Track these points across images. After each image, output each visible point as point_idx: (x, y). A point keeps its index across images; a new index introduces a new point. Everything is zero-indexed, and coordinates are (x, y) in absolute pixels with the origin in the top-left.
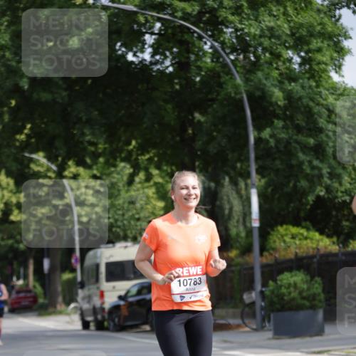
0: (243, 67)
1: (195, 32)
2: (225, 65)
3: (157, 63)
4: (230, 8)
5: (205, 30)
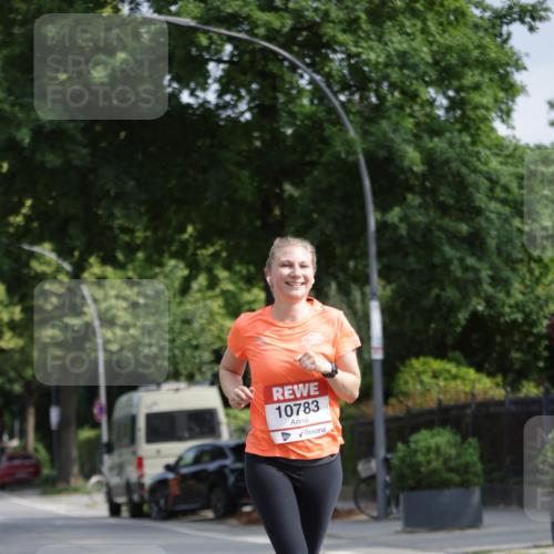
0: (359, 113)
1: (285, 59)
2: (331, 110)
3: (226, 106)
4: (340, 22)
5: (301, 56)
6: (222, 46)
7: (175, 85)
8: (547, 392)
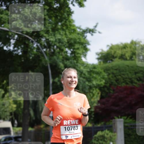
0: (49, 54)
5: (34, 39)
6: (15, 36)
7: (2, 45)
8: (93, 126)
